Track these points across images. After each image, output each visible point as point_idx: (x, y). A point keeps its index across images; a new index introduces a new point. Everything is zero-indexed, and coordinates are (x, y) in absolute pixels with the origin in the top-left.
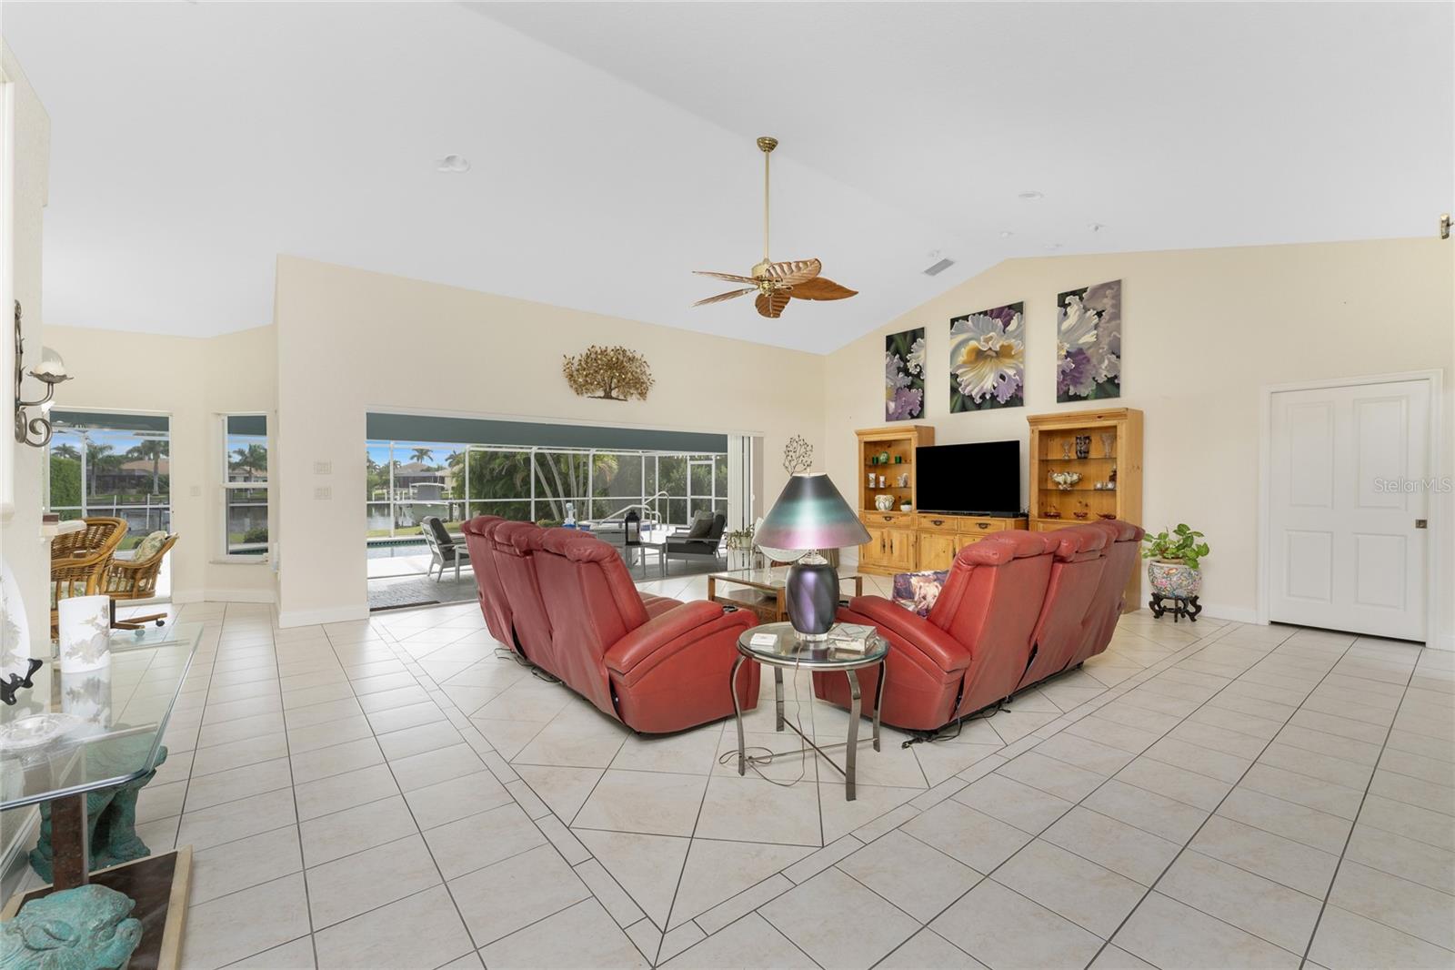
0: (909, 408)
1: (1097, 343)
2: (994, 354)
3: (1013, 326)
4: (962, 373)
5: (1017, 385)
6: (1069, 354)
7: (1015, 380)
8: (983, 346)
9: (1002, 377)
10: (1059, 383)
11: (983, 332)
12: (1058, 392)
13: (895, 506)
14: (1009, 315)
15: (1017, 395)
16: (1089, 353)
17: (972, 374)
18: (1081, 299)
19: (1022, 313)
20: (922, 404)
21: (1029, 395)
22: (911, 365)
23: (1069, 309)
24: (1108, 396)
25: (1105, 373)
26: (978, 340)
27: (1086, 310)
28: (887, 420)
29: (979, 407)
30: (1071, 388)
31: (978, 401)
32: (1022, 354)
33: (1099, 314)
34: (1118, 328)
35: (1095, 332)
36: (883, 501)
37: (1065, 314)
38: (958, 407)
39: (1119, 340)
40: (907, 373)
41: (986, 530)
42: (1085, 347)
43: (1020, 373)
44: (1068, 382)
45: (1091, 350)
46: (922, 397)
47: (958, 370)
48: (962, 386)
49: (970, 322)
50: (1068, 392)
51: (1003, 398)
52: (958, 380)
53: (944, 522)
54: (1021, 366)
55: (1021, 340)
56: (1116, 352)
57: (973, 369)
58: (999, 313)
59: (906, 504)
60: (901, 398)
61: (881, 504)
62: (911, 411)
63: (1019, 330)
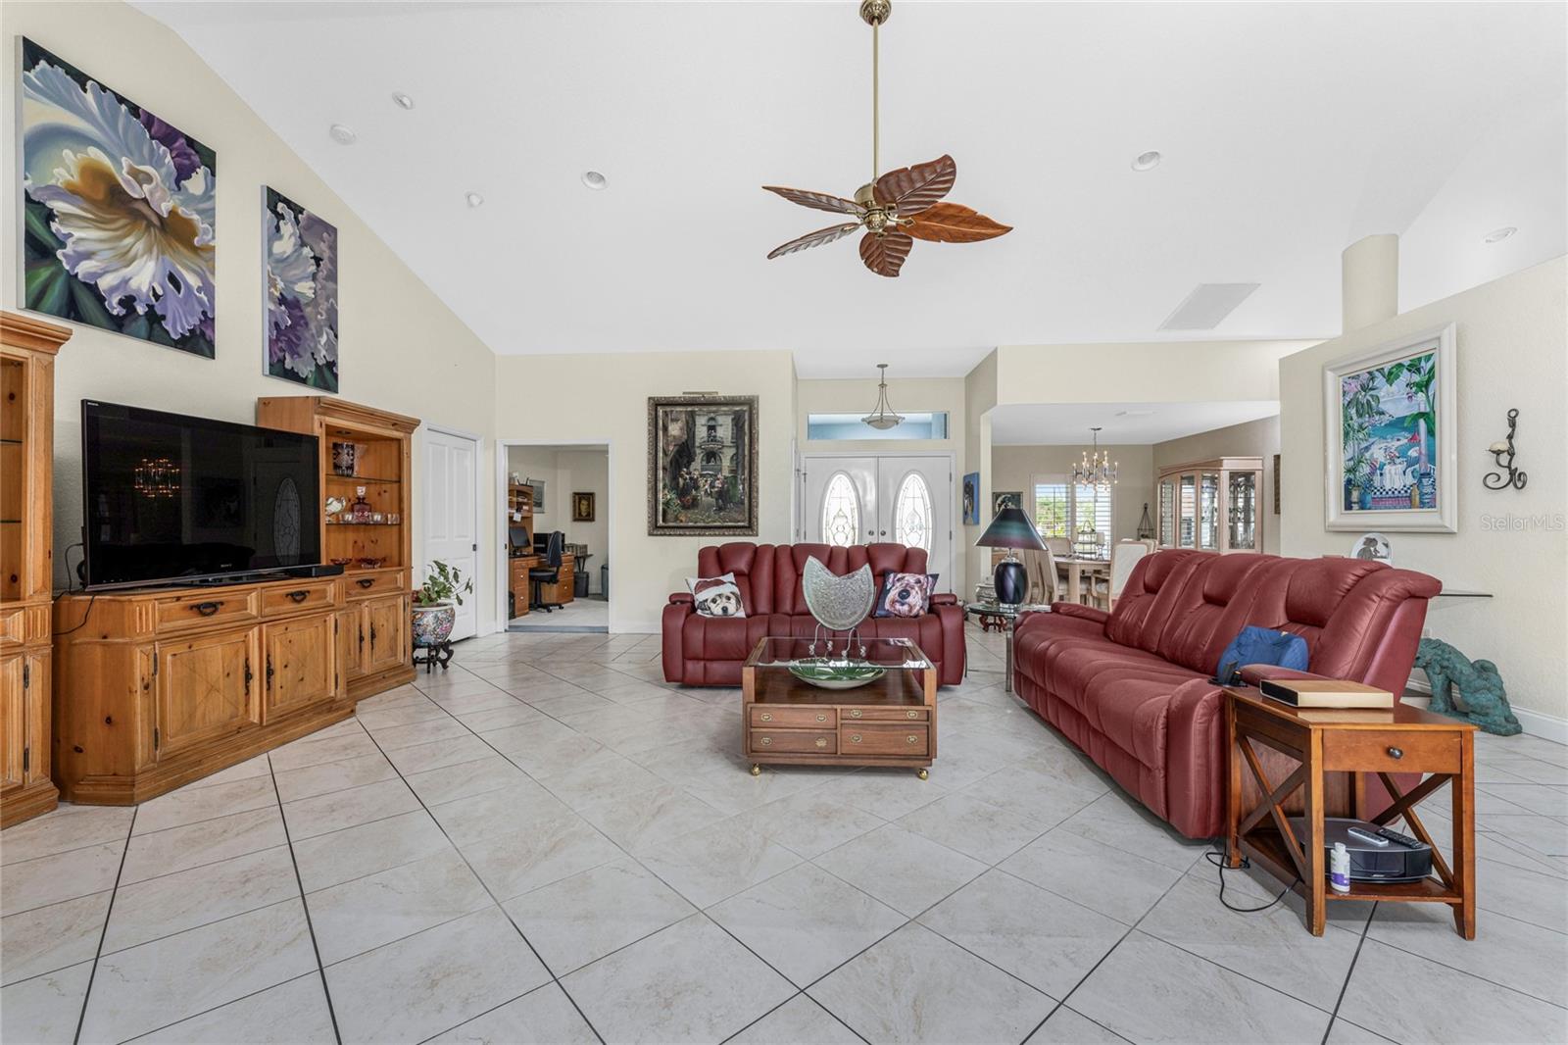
1: (314, 302)
2: (155, 220)
3: (196, 184)
4: (67, 216)
5: (204, 313)
6: (282, 300)
7: (200, 302)
8: (125, 180)
9: (173, 279)
10: (272, 343)
11: (130, 154)
12: (270, 355)
14: (187, 157)
15: (203, 334)
16: (308, 310)
17: (93, 233)
18: (297, 222)
19: (213, 174)
21: (223, 335)
23: (282, 224)
24: (328, 386)
25: (323, 354)
26: (118, 165)
27: (303, 244)
29: (118, 325)
30: (286, 357)
31: (115, 309)
32: (209, 252)
33: (318, 260)
34: (335, 294)
35: (312, 284)
37: (278, 228)
38: (53, 297)
39: (336, 312)
41: (304, 604)
42: (303, 301)
43: (208, 289)
44: (283, 345)
47: (50, 199)
48: (69, 250)
49: (89, 97)
50: (282, 361)
51: (174, 327)
52: (54, 226)
53: (222, 603)
54: (212, 281)
55: (212, 225)
56: (333, 327)
57: (99, 223)
58: (168, 135)
63: (207, 204)
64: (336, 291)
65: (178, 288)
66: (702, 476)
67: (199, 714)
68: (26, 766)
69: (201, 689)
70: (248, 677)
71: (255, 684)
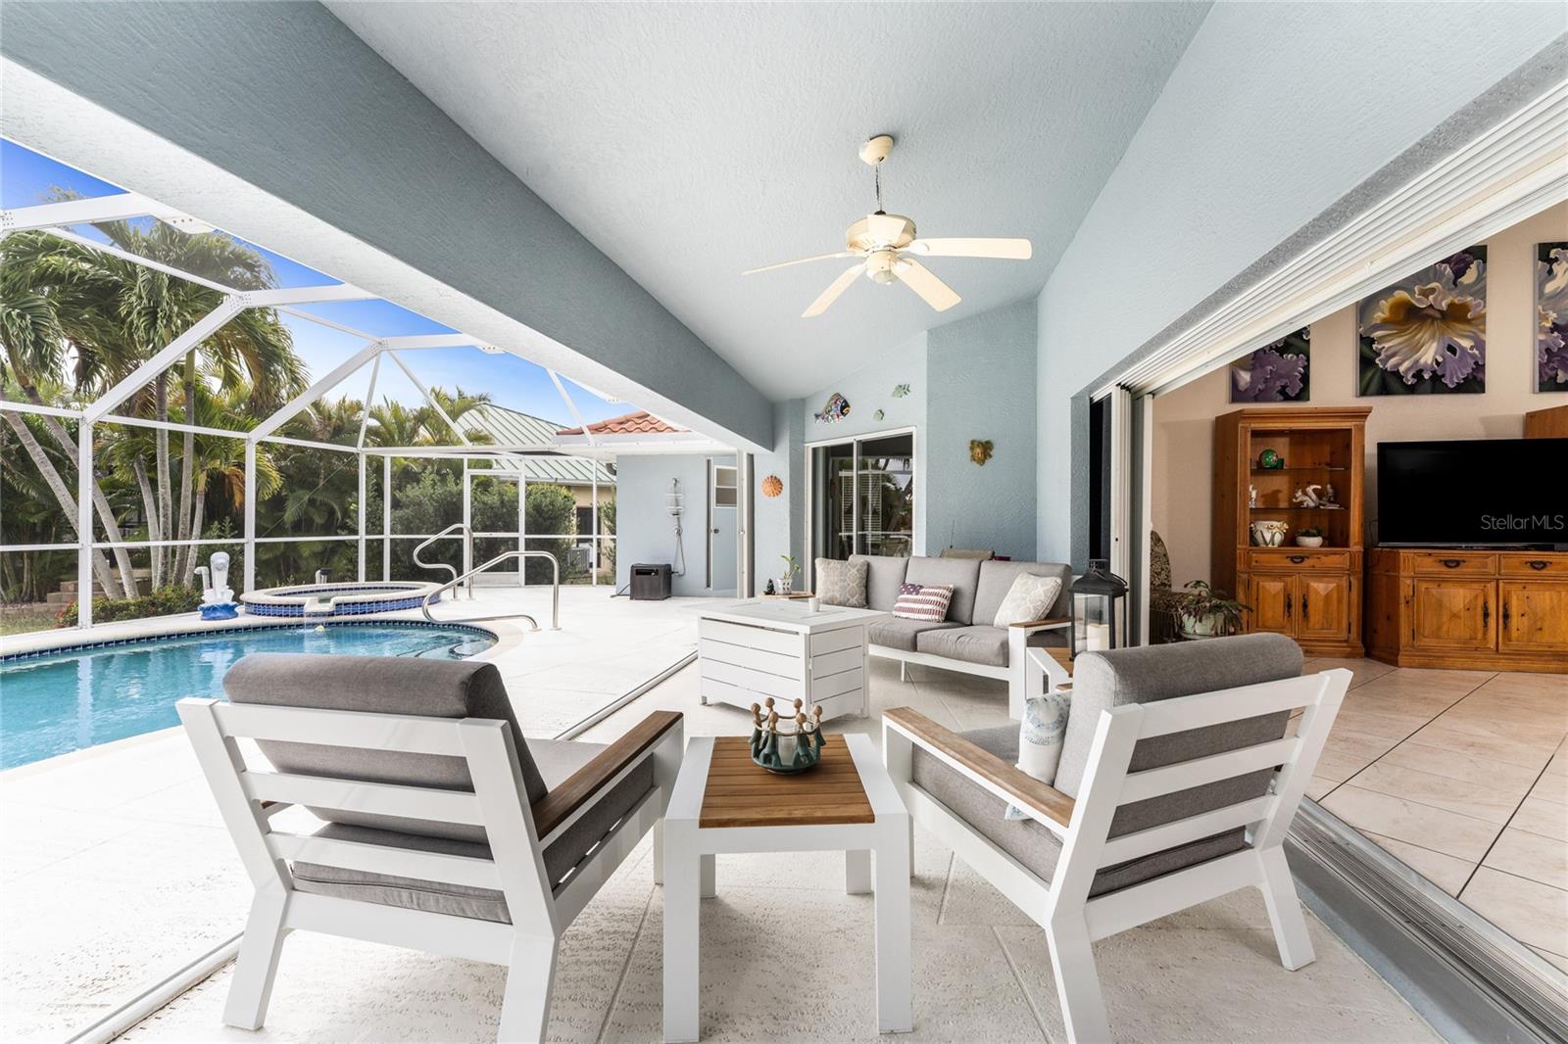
0: (1279, 384)
2: (1438, 315)
3: (1470, 277)
4: (1382, 337)
5: (1476, 363)
6: (1555, 327)
7: (1473, 356)
8: (1418, 300)
9: (1452, 349)
10: (1541, 366)
11: (1420, 282)
12: (1541, 376)
14: (1462, 261)
15: (1475, 378)
17: (1397, 341)
19: (1485, 262)
20: (1305, 379)
21: (1491, 377)
23: (1555, 266)
28: (1233, 400)
29: (1411, 390)
30: (1560, 373)
31: (1410, 380)
32: (1481, 319)
36: (1270, 532)
37: (1550, 272)
38: (1374, 386)
41: (1544, 572)
43: (1480, 345)
44: (1555, 365)
46: (1307, 368)
47: (1373, 332)
48: (1382, 356)
50: (1552, 378)
51: (1452, 382)
52: (1374, 346)
53: (1464, 561)
54: (1482, 336)
55: (1484, 298)
57: (1401, 333)
59: (1314, 536)
60: (1262, 367)
61: (1268, 536)
62: (1284, 387)
63: (1478, 287)
65: (1455, 354)
67: (1445, 628)
69: (1446, 615)
70: (1486, 615)
71: (1492, 621)
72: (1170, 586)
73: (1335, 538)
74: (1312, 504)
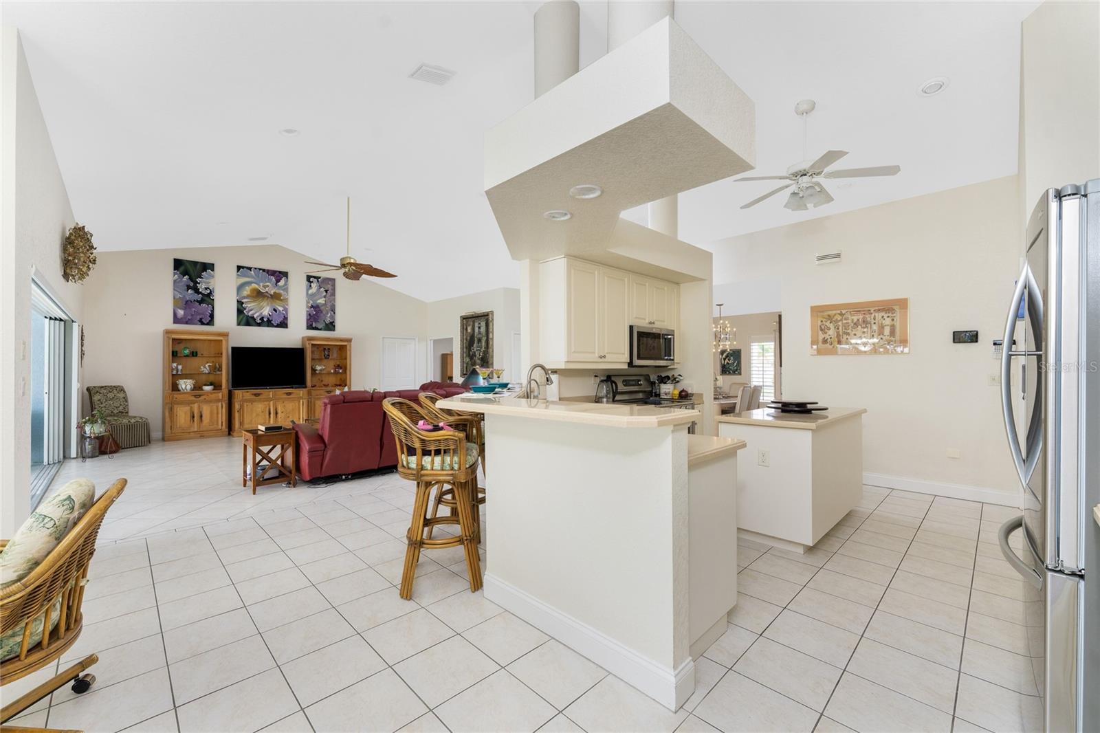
0: (198, 318)
1: (325, 304)
2: (270, 296)
3: (282, 283)
4: (246, 302)
5: (284, 317)
6: (312, 307)
7: (283, 314)
8: (261, 289)
9: (275, 310)
10: (307, 320)
11: (263, 282)
12: (307, 324)
13: (197, 387)
14: (279, 276)
15: (284, 321)
16: (322, 308)
17: (253, 304)
18: (318, 281)
19: (287, 278)
20: (212, 316)
21: (291, 322)
22: (201, 287)
23: (312, 284)
24: (330, 330)
25: (329, 319)
26: (259, 286)
27: (320, 288)
28: (174, 323)
29: (259, 325)
30: (314, 323)
31: (259, 321)
32: (286, 300)
33: (326, 291)
34: (334, 300)
35: (325, 299)
36: (186, 385)
37: (311, 286)
38: (243, 322)
39: (334, 305)
40: (197, 291)
42: (320, 305)
43: (286, 310)
44: (312, 320)
45: (323, 307)
46: (213, 311)
47: (243, 299)
48: (247, 310)
49: (252, 272)
50: (311, 325)
51: (275, 323)
52: (244, 305)
53: (262, 394)
54: (287, 306)
55: (287, 292)
56: (333, 310)
57: (254, 301)
58: (272, 273)
59: (208, 385)
60: (190, 308)
61: (184, 387)
62: (201, 319)
63: (285, 287)
64: (334, 299)
65: (276, 312)
66: (477, 350)
68: (222, 425)
69: (254, 415)
70: (270, 414)
71: (272, 416)
72: (127, 413)
73: (217, 387)
74: (207, 372)
